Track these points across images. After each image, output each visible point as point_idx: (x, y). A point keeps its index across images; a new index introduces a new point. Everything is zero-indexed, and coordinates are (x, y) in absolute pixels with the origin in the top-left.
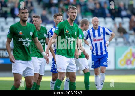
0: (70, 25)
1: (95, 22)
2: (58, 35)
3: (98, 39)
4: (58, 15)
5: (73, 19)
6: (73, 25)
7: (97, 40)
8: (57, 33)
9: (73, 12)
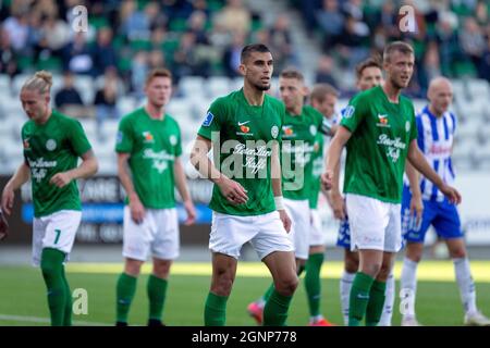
0: (391, 101)
1: (443, 95)
2: (353, 130)
3: (443, 148)
4: (365, 67)
5: (401, 84)
6: (397, 102)
7: (441, 151)
8: (350, 126)
9: (403, 63)
